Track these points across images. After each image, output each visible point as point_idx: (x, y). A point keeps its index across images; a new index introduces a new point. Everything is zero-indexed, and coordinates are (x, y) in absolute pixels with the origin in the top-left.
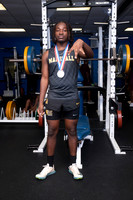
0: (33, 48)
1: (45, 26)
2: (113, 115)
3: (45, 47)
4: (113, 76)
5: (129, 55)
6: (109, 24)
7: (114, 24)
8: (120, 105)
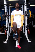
0: (2, 12)
1: (5, 6)
2: (27, 31)
3: (6, 12)
4: (26, 19)
5: (30, 13)
6: (24, 4)
7: (26, 4)
8: (28, 27)
